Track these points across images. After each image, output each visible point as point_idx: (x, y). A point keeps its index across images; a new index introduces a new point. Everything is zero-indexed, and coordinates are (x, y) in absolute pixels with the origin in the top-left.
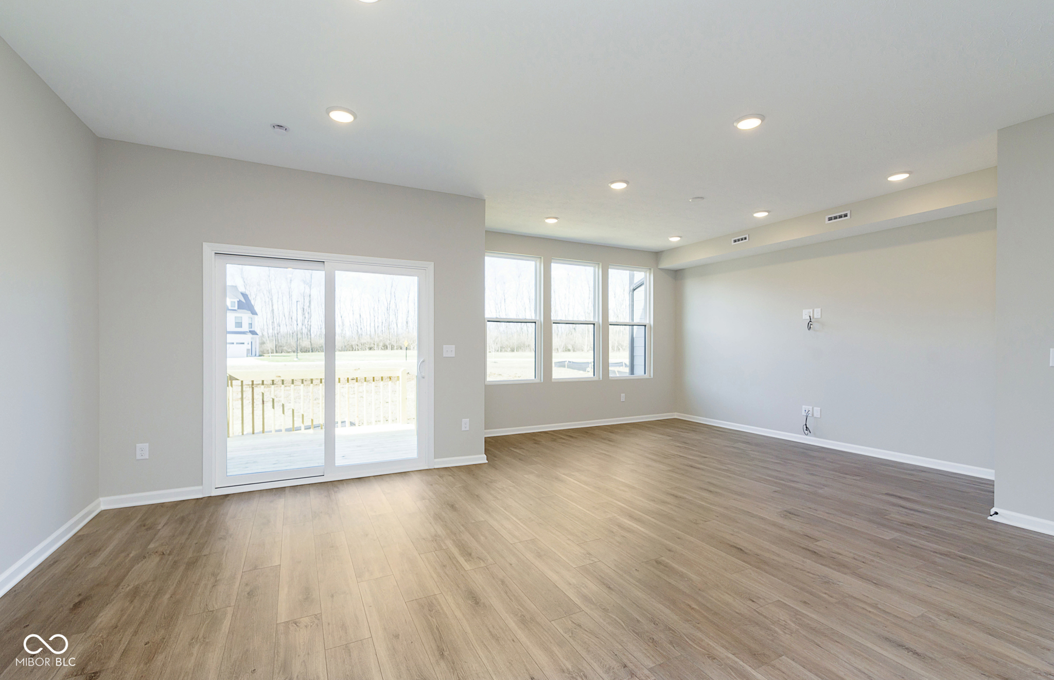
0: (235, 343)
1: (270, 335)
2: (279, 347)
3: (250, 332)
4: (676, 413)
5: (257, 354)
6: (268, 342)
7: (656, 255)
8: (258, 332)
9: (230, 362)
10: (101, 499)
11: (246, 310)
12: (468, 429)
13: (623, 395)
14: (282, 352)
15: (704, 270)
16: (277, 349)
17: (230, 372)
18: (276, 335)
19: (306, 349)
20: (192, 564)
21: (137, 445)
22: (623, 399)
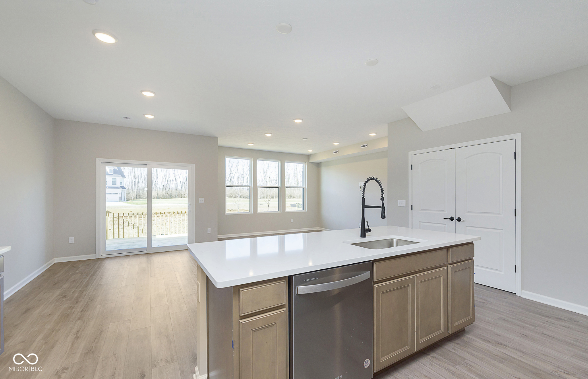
0: (112, 194)
1: (133, 188)
2: (138, 196)
3: (121, 187)
4: (318, 227)
5: (125, 200)
6: (132, 193)
7: (308, 156)
8: (126, 187)
9: (108, 204)
10: (55, 258)
11: (119, 174)
12: (210, 232)
13: (292, 219)
14: (140, 199)
15: (328, 163)
16: (137, 197)
17: (107, 209)
18: (137, 189)
19: (154, 197)
20: (93, 275)
21: (69, 238)
22: (292, 221)
